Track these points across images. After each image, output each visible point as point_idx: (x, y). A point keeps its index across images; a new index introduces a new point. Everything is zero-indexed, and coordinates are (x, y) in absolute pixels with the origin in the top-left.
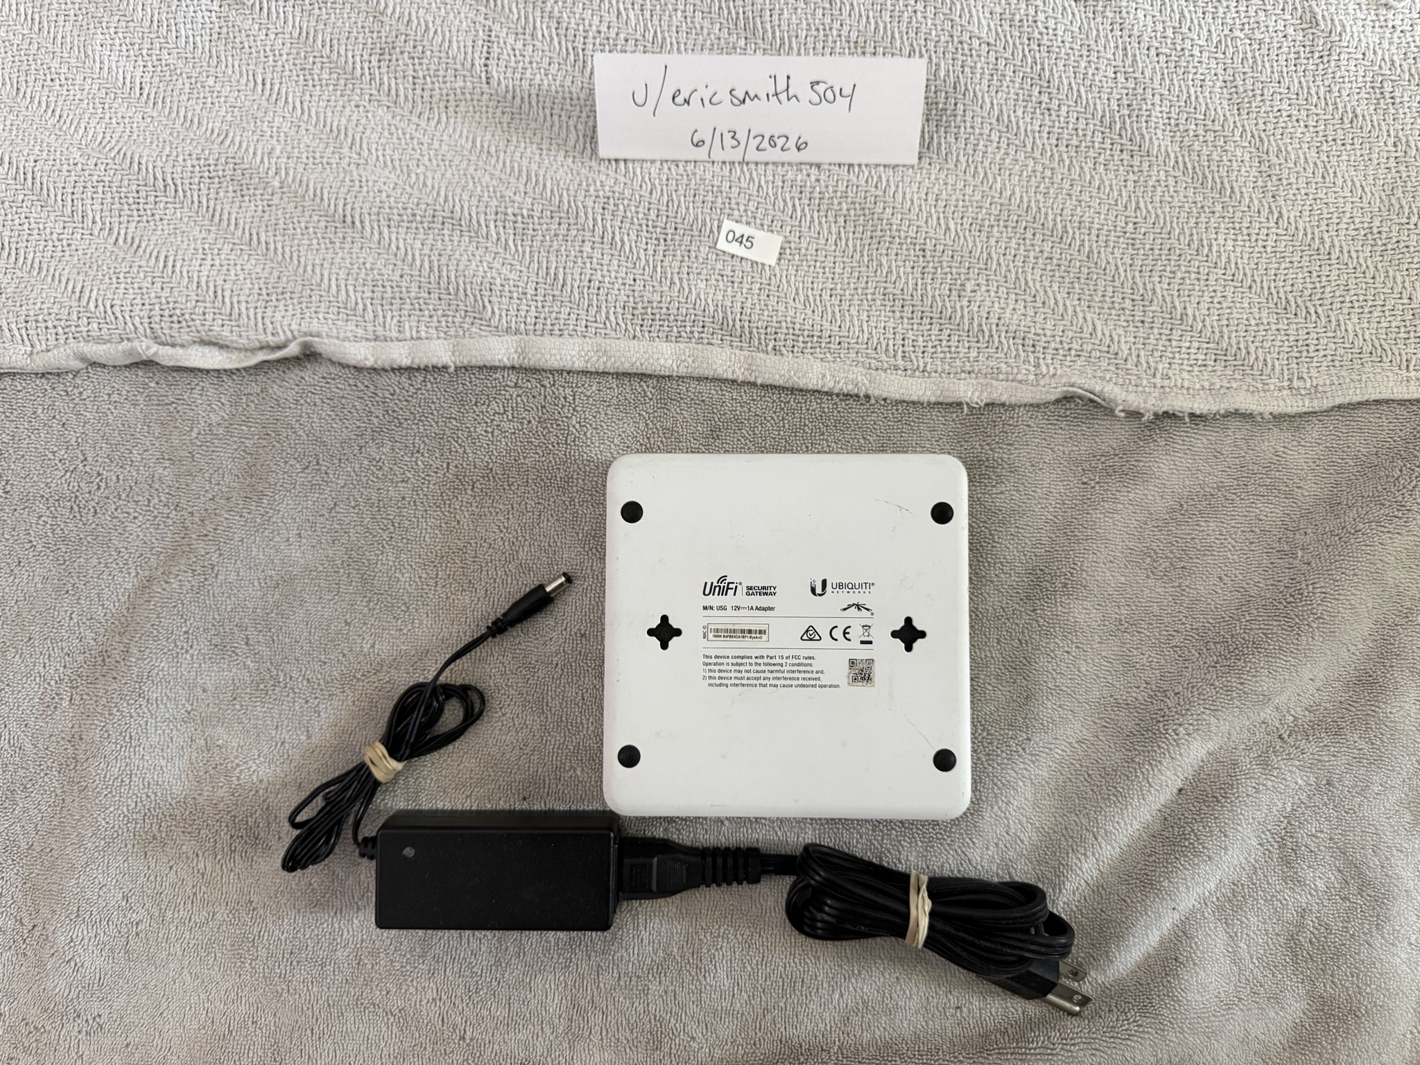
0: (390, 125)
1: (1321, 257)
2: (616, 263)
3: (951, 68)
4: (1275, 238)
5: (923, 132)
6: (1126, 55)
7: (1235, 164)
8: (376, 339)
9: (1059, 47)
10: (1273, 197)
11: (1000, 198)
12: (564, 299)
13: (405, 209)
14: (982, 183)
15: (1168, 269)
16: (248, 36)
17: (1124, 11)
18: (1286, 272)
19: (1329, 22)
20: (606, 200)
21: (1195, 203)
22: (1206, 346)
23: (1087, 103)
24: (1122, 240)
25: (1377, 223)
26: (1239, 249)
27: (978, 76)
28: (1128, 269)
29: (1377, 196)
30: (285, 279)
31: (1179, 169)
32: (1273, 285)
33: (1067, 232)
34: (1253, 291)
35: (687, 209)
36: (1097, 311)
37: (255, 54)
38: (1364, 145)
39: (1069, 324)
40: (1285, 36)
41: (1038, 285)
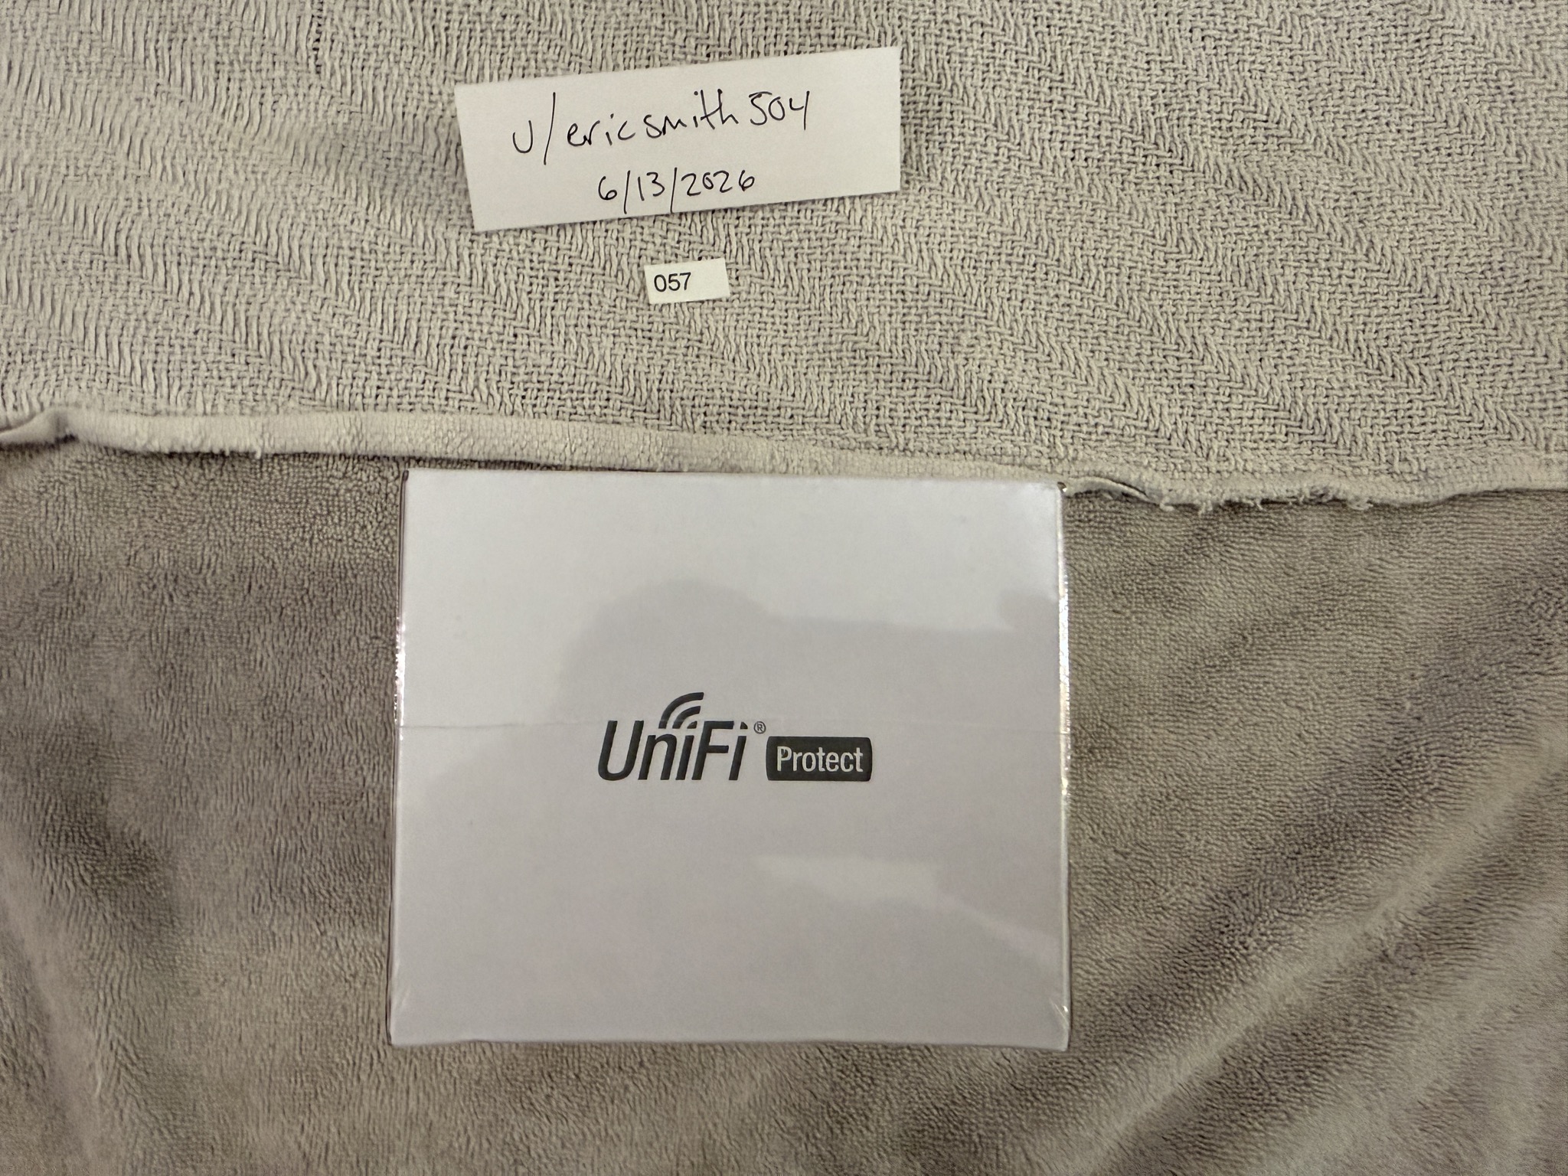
0: (182, 124)
2: (488, 312)
4: (1364, 274)
6: (1162, 39)
8: (157, 413)
10: (1361, 221)
12: (417, 362)
13: (203, 240)
15: (1222, 317)
18: (1379, 320)
21: (1257, 226)
23: (1112, 101)
24: (1161, 282)
27: (969, 66)
28: (1171, 319)
30: (33, 334)
31: (1234, 185)
32: (1361, 337)
33: (1089, 270)
34: (1336, 344)
36: (1131, 374)
39: (1095, 390)
41: (1053, 339)
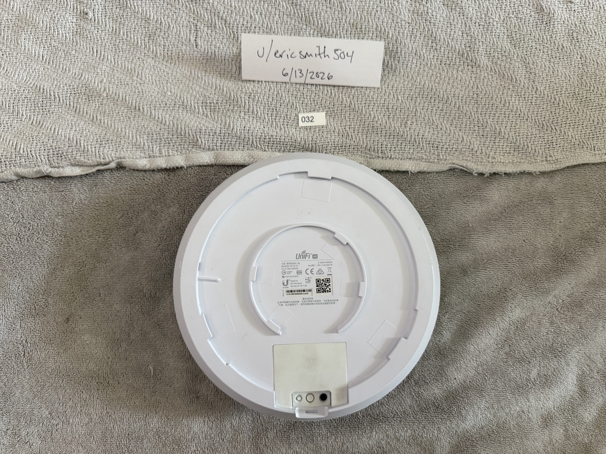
0: (154, 66)
1: (555, 105)
2: (255, 120)
3: (394, 33)
4: (535, 98)
5: (384, 60)
6: (466, 26)
7: (516, 69)
8: (150, 157)
9: (438, 23)
10: (533, 81)
11: (419, 85)
13: (162, 102)
14: (411, 80)
15: (492, 113)
16: (89, 32)
17: (464, 8)
18: (541, 112)
19: (548, 9)
20: (250, 94)
21: (501, 85)
22: (510, 145)
23: (452, 46)
24: (472, 101)
25: (577, 90)
26: (521, 104)
27: (405, 36)
28: (476, 113)
29: (576, 79)
30: (108, 134)
31: (492, 72)
32: (536, 118)
33: (449, 99)
34: (528, 121)
35: (285, 97)
36: (464, 131)
37: (93, 40)
38: (568, 59)
39: (452, 137)
40: (531, 16)
41: (438, 121)
